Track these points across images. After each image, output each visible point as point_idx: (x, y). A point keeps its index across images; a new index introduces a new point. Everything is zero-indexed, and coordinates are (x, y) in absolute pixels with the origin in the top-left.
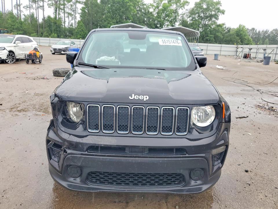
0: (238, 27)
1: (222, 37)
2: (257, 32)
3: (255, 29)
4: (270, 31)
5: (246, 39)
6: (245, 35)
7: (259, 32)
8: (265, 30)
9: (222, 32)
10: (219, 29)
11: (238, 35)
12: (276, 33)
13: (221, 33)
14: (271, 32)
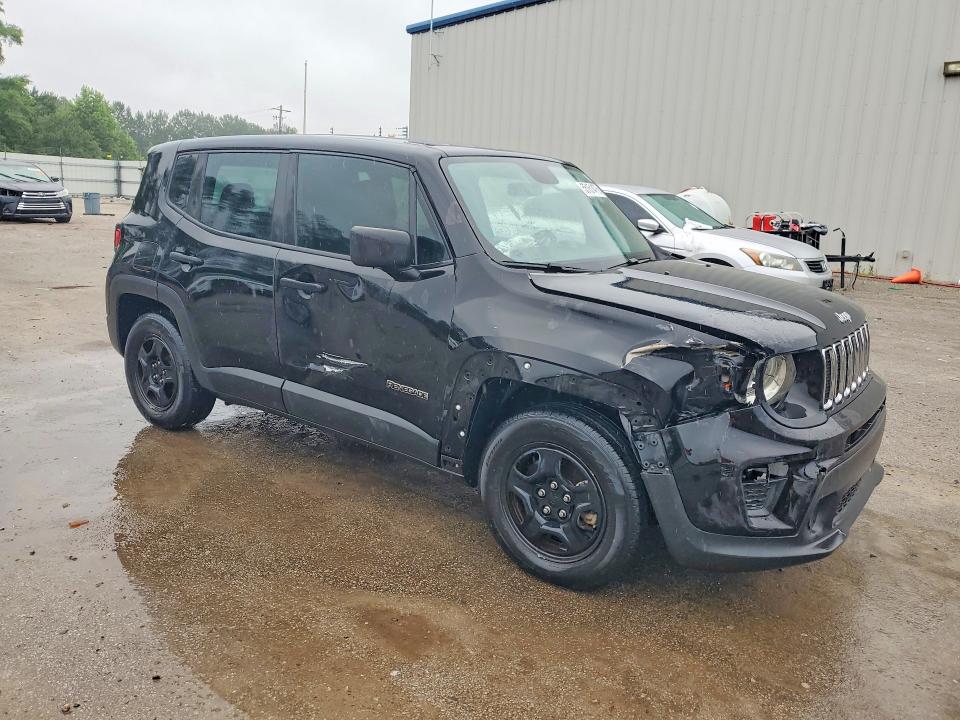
0: (80, 96)
1: (30, 128)
2: (134, 116)
3: (126, 108)
4: (170, 117)
5: (116, 140)
6: (108, 126)
7: (140, 117)
8: (156, 112)
9: (28, 108)
10: (11, 97)
11: (86, 126)
12: (189, 125)
13: (26, 113)
14: (174, 118)
